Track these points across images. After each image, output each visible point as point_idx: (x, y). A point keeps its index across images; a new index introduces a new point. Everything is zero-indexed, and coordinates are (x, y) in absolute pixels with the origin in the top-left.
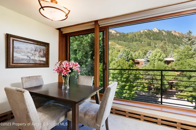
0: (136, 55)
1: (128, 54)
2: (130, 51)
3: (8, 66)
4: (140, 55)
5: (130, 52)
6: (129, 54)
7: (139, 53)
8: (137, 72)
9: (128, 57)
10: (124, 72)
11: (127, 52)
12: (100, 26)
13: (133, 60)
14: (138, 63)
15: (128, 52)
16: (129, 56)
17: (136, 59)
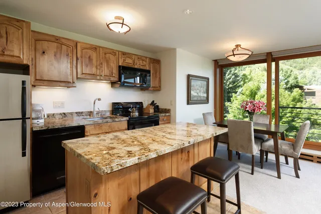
0: (305, 77)
1: (289, 77)
2: (294, 69)
3: (188, 103)
4: (317, 77)
5: (292, 71)
6: (290, 75)
7: (314, 73)
8: (312, 111)
9: (288, 82)
10: (283, 111)
11: (287, 72)
12: (273, 57)
13: (301, 88)
14: (312, 94)
15: (289, 71)
16: (290, 80)
17: (306, 85)
